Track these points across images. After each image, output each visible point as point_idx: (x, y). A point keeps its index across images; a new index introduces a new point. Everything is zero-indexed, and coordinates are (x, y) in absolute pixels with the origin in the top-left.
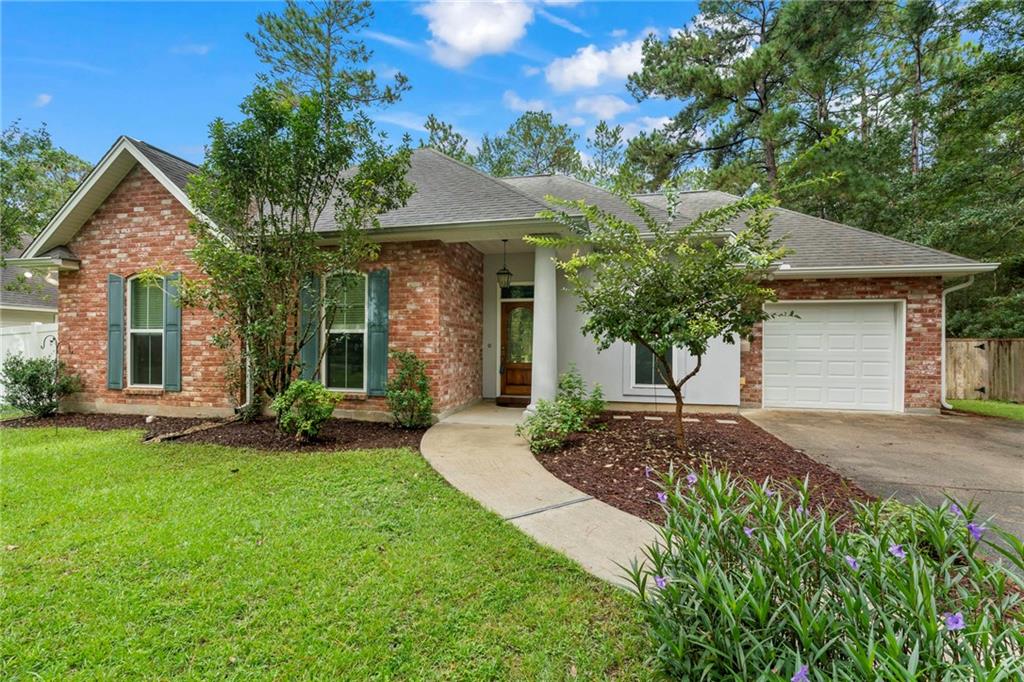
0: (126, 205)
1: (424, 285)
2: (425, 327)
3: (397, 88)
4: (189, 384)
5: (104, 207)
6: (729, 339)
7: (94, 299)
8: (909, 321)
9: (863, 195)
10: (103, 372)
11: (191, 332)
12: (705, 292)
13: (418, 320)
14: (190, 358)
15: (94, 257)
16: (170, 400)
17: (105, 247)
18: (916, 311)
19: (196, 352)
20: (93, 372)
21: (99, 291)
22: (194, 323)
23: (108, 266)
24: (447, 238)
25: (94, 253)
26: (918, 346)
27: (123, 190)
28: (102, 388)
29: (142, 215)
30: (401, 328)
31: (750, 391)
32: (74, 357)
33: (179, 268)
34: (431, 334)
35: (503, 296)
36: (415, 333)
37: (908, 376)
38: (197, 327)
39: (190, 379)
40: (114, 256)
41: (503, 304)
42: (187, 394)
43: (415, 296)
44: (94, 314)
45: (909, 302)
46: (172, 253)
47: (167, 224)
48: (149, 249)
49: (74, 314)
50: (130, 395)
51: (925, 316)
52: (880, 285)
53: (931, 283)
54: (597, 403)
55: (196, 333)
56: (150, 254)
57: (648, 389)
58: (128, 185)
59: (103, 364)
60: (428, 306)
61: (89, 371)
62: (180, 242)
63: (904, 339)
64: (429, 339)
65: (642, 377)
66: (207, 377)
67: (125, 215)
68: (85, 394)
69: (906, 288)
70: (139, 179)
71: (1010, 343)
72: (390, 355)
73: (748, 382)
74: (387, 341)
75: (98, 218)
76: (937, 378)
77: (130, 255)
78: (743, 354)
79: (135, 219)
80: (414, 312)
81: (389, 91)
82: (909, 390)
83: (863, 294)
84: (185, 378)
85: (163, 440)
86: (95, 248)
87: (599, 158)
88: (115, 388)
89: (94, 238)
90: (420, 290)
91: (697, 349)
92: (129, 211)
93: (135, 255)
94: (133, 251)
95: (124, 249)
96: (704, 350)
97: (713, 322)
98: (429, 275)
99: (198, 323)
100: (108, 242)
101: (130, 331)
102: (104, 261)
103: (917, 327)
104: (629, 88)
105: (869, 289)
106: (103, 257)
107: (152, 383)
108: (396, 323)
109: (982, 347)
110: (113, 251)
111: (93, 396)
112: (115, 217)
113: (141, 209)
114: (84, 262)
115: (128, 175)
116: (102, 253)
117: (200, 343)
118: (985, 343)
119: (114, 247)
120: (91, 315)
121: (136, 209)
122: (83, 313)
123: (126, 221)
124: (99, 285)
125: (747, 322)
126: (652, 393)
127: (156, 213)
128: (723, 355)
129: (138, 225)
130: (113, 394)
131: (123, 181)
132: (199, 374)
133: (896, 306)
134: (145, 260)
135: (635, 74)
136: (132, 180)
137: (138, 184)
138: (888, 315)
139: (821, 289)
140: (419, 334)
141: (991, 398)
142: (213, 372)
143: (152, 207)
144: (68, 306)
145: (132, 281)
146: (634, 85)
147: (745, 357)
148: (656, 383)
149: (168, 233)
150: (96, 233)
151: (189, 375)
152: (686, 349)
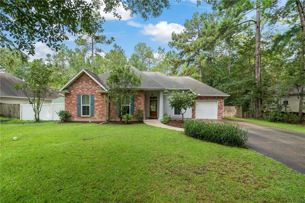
0: (81, 81)
1: (141, 98)
2: (141, 105)
3: (111, 40)
4: (96, 115)
5: (76, 81)
6: (190, 108)
7: (74, 99)
8: (218, 104)
9: (218, 75)
10: (76, 113)
11: (96, 106)
12: (187, 101)
13: (140, 104)
14: (96, 110)
15: (74, 91)
16: (92, 118)
17: (76, 89)
18: (219, 102)
19: (97, 109)
20: (74, 113)
21: (75, 97)
22: (97, 104)
23: (77, 93)
24: (144, 90)
25: (74, 90)
26: (220, 108)
27: (80, 78)
28: (76, 116)
29: (85, 83)
30: (137, 105)
31: (193, 116)
32: (69, 110)
33: (93, 93)
34: (142, 106)
35: (150, 98)
36: (139, 106)
37: (218, 113)
38: (98, 105)
39: (96, 114)
40: (78, 91)
41: (150, 100)
42: (95, 117)
43: (139, 99)
44: (74, 102)
45: (218, 101)
46: (92, 91)
47: (90, 85)
48: (87, 90)
49: (69, 102)
50: (82, 117)
51: (221, 103)
52: (214, 98)
53: (222, 98)
54: (170, 118)
55: (97, 106)
56: (87, 91)
57: (177, 115)
58: (82, 77)
59: (76, 111)
60: (142, 101)
61: (72, 113)
62: (93, 89)
63: (217, 107)
64: (142, 107)
65: (175, 113)
66: (100, 114)
67: (81, 83)
68: (72, 117)
69: (218, 98)
70: (84, 76)
71: (240, 107)
72: (135, 110)
73: (193, 114)
74: (134, 107)
75: (74, 83)
76: (222, 113)
77: (82, 91)
78: (192, 109)
79: (83, 84)
80: (139, 102)
81: (109, 41)
82: (218, 115)
83: (211, 99)
84: (95, 114)
85: (102, 124)
86: (74, 89)
87: (159, 56)
88: (79, 116)
89: (73, 87)
90: (140, 99)
91: (185, 109)
92: (82, 82)
93: (83, 91)
94: (83, 90)
95: (80, 89)
96: (186, 109)
97: (187, 106)
98: (142, 96)
99: (98, 104)
100: (77, 88)
101: (82, 105)
102: (76, 92)
103: (219, 105)
104: (169, 45)
105: (212, 98)
106: (76, 91)
107: (87, 115)
108: (136, 104)
109: (235, 108)
110: (78, 90)
111: (74, 118)
112: (78, 83)
113: (85, 82)
114: (71, 92)
115: (82, 75)
116: (76, 90)
117: (98, 108)
118: (236, 107)
119: (78, 89)
120: (73, 102)
121: (83, 82)
122: (71, 102)
123: (81, 84)
124: (75, 96)
125: (193, 105)
126: (177, 116)
127: (88, 83)
128: (189, 110)
129: (84, 85)
130: (79, 117)
131: (80, 76)
132: (98, 113)
133: (217, 101)
134: (86, 92)
135: (170, 42)
136: (82, 76)
137: (84, 77)
138: (215, 103)
139: (205, 98)
140: (140, 106)
141: (237, 117)
142: (101, 113)
143: (87, 81)
144: (67, 100)
145: (83, 96)
146: (170, 45)
147: (193, 110)
148: (178, 114)
149: (91, 87)
150: (74, 86)
151: (96, 113)
152: (184, 109)
